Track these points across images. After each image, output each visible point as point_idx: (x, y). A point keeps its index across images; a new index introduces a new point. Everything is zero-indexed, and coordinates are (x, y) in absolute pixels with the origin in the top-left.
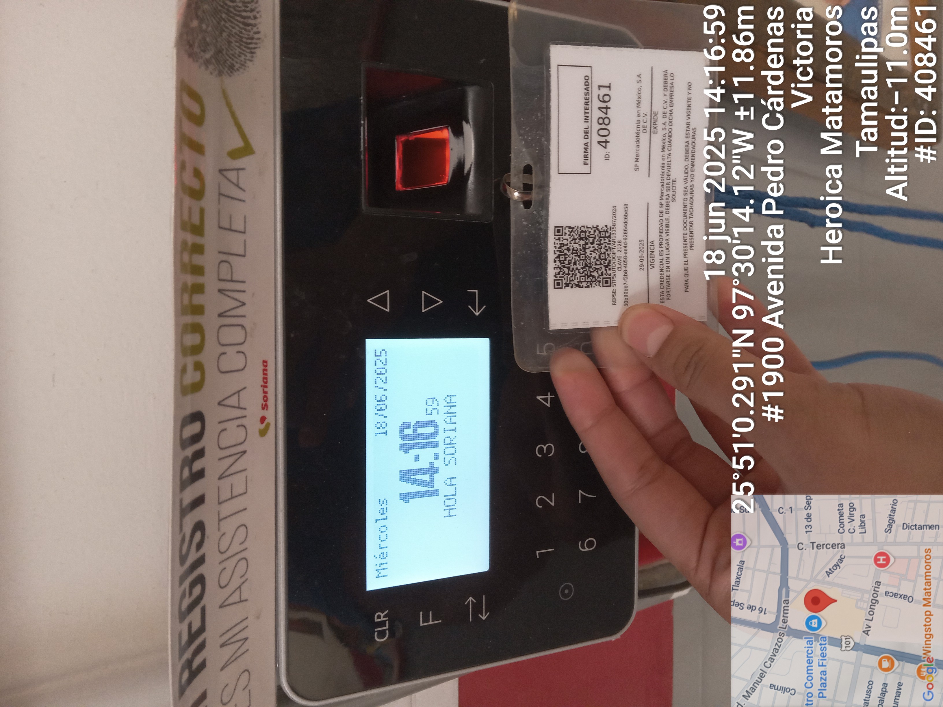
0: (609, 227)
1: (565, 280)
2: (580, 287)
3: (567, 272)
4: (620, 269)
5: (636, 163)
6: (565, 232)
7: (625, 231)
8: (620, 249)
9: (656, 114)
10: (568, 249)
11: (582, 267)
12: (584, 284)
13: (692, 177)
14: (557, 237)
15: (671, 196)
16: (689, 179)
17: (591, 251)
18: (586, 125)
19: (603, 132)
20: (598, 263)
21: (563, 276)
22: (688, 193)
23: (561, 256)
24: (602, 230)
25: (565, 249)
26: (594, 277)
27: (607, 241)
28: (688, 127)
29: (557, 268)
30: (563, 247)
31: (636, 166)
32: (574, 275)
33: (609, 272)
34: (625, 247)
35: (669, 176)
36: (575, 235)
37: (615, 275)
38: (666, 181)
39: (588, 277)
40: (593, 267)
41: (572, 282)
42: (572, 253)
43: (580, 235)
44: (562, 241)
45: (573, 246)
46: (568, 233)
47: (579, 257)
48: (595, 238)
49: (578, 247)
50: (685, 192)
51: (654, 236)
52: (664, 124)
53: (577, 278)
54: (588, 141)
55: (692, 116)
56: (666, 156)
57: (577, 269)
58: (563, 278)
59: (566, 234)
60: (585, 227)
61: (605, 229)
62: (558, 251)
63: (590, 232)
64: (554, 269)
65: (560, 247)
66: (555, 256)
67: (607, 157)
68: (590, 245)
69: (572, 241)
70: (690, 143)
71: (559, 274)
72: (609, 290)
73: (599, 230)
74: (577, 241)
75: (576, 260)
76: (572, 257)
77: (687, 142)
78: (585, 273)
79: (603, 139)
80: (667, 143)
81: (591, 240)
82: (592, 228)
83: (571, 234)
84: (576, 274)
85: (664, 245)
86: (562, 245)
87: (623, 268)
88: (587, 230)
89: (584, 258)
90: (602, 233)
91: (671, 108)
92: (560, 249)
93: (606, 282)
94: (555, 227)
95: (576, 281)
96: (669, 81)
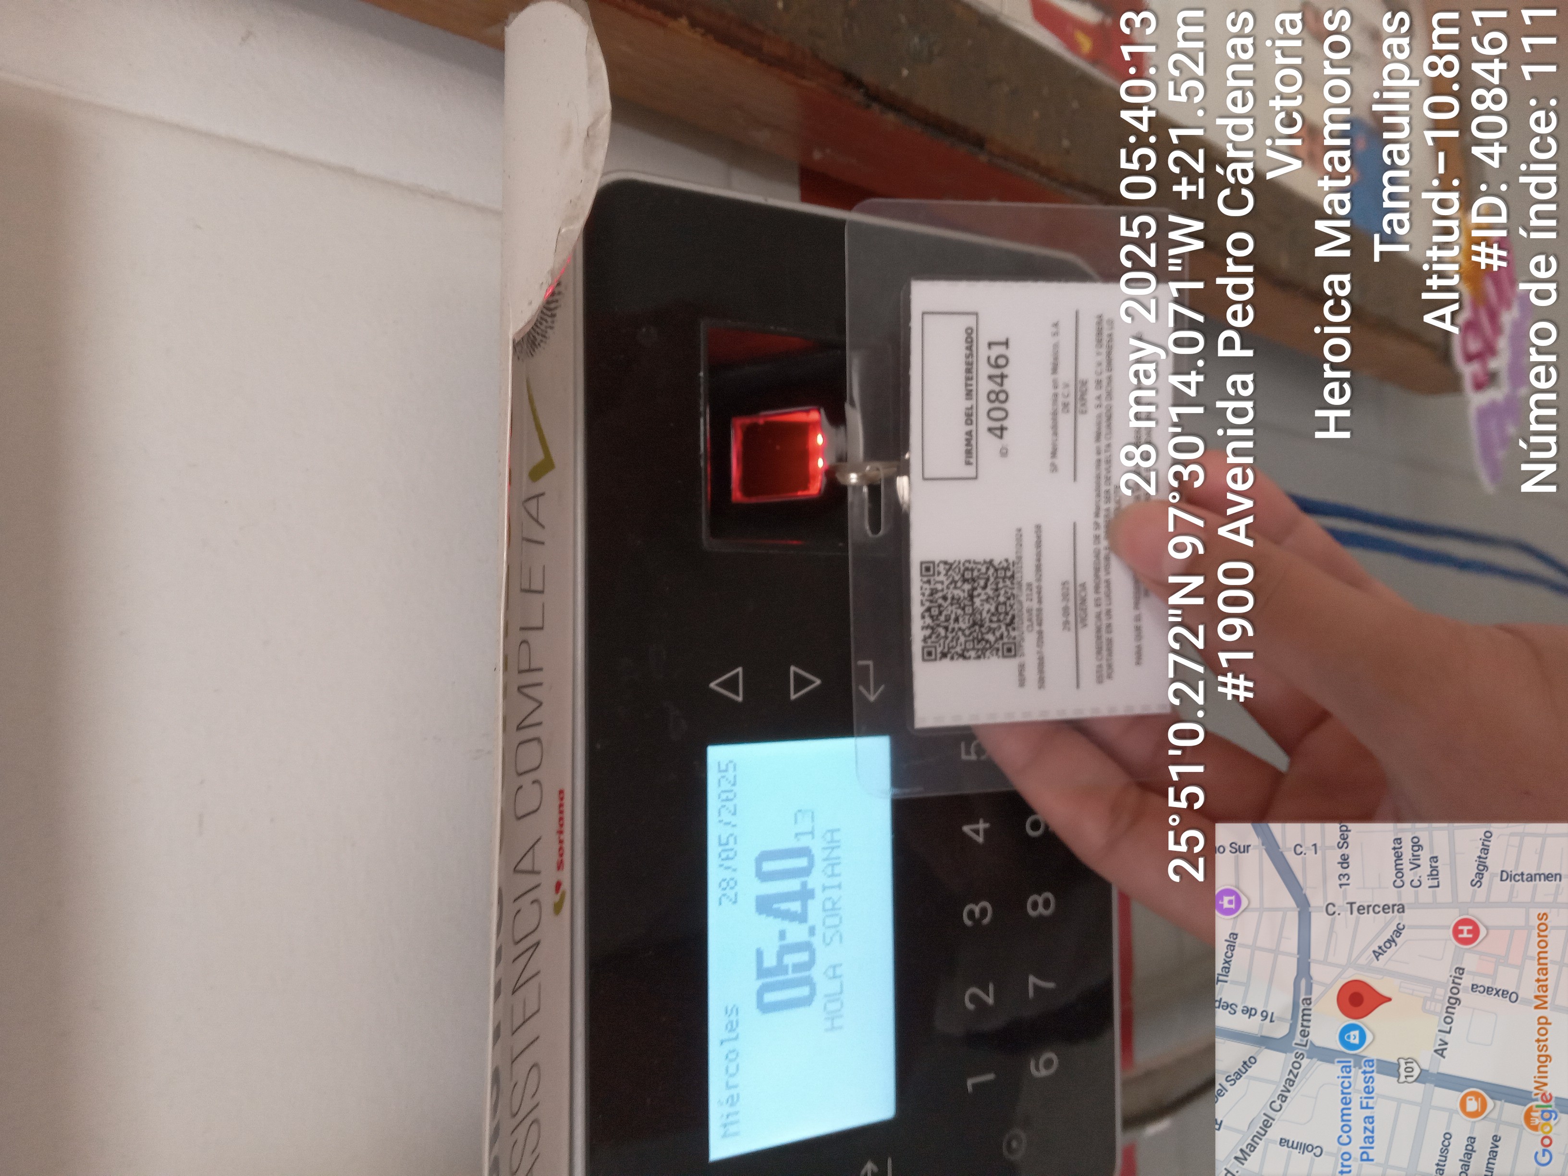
0: (1011, 561)
1: (940, 646)
2: (965, 658)
3: (943, 634)
4: (1030, 628)
5: (1054, 460)
6: (938, 571)
7: (1038, 568)
8: (1030, 597)
9: (1084, 383)
10: (945, 598)
11: (969, 626)
12: (972, 654)
14: (925, 579)
17: (981, 601)
18: (968, 404)
19: (996, 414)
20: (995, 619)
21: (937, 640)
23: (933, 610)
24: (1001, 566)
25: (939, 598)
26: (987, 641)
27: (1008, 582)
29: (926, 628)
30: (936, 593)
31: (1053, 464)
32: (955, 640)
33: (1013, 634)
34: (1039, 593)
35: (1108, 479)
36: (953, 574)
37: (1023, 639)
38: (1104, 488)
39: (979, 642)
40: (986, 626)
41: (952, 651)
42: (952, 604)
43: (963, 575)
44: (934, 585)
45: (951, 593)
46: (943, 572)
47: (963, 609)
48: (988, 579)
49: (962, 595)
51: (1086, 575)
52: (1099, 398)
53: (961, 643)
54: (973, 427)
56: (1103, 448)
57: (960, 629)
58: (937, 644)
59: (939, 573)
60: (972, 562)
61: (1005, 564)
62: (926, 600)
63: (979, 570)
64: (923, 629)
65: (931, 594)
66: (924, 608)
67: (1004, 453)
68: (980, 590)
69: (951, 583)
71: (930, 637)
72: (1012, 664)
73: (994, 566)
74: (959, 584)
75: (958, 615)
76: (952, 610)
78: (973, 636)
79: (997, 424)
80: (1103, 427)
81: (982, 583)
82: (983, 563)
83: (950, 573)
84: (959, 637)
85: (1103, 589)
86: (933, 592)
87: (1036, 628)
88: (974, 566)
89: (970, 611)
90: (999, 572)
91: (1109, 374)
92: (931, 598)
93: (1009, 650)
94: (922, 563)
95: (958, 649)
96: (1105, 332)
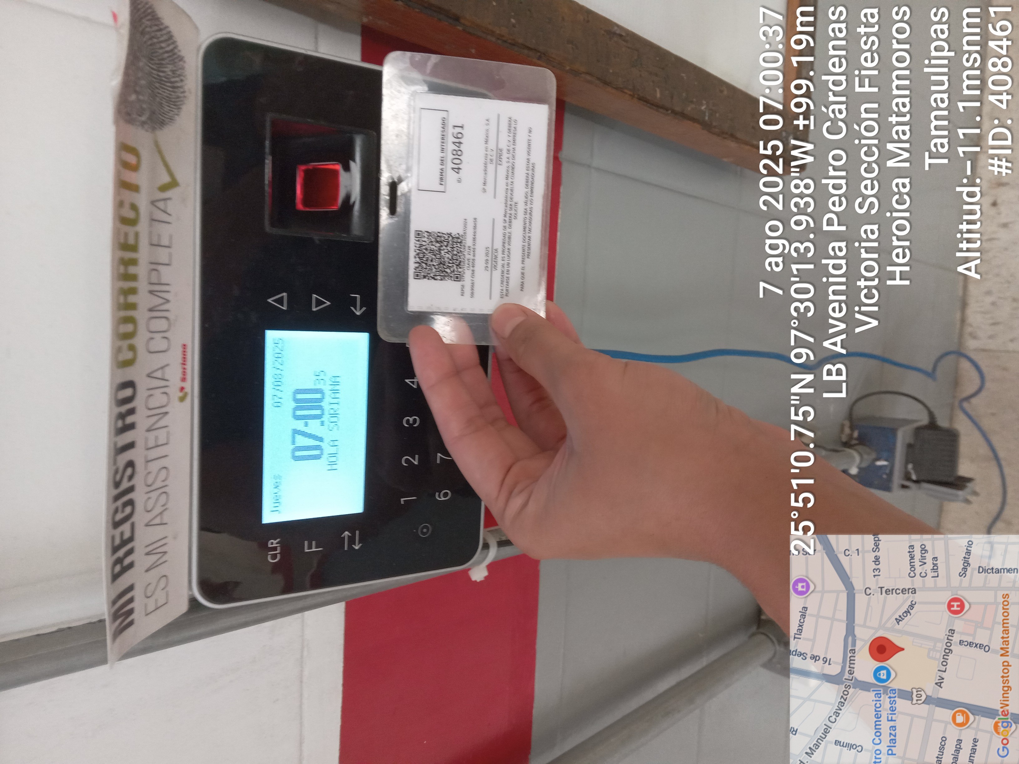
0: (461, 234)
1: (423, 272)
2: (435, 279)
3: (425, 267)
4: (468, 268)
5: (484, 187)
7: (474, 239)
8: (469, 253)
9: (501, 150)
10: (426, 249)
11: (438, 264)
12: (439, 278)
13: (531, 201)
14: (417, 239)
15: (513, 214)
16: (529, 203)
17: (445, 252)
18: (442, 155)
19: (456, 161)
20: (451, 262)
21: (422, 269)
22: (528, 214)
23: (420, 254)
24: (455, 237)
25: (424, 249)
26: (447, 272)
27: (459, 245)
28: (529, 162)
29: (416, 263)
30: (422, 247)
31: (484, 189)
32: (430, 270)
33: (460, 270)
34: (474, 251)
35: (511, 199)
36: (431, 238)
37: (464, 273)
38: (509, 203)
39: (442, 272)
40: (446, 265)
41: (429, 275)
42: (430, 253)
43: (436, 239)
44: (421, 242)
45: (430, 247)
46: (426, 236)
47: (435, 255)
48: (448, 242)
49: (435, 248)
50: (526, 213)
51: (498, 245)
52: (508, 158)
53: (433, 272)
54: (443, 167)
55: (531, 153)
56: (510, 183)
57: (433, 265)
58: (421, 272)
59: (424, 237)
60: (441, 233)
61: (457, 236)
62: (417, 250)
63: (444, 237)
64: (414, 264)
65: (420, 247)
66: (415, 254)
68: (444, 247)
69: (430, 242)
70: (530, 174)
71: (418, 268)
72: (458, 285)
73: (452, 236)
74: (434, 243)
75: (433, 258)
76: (430, 256)
77: (528, 174)
78: (440, 269)
79: (456, 166)
80: (510, 173)
81: (445, 243)
82: (446, 234)
83: (429, 237)
84: (432, 269)
85: (506, 252)
86: (421, 245)
87: (471, 268)
88: (442, 235)
89: (440, 258)
90: (454, 239)
91: (514, 146)
92: (420, 249)
93: (457, 277)
94: (415, 232)
95: (432, 275)
96: (513, 126)
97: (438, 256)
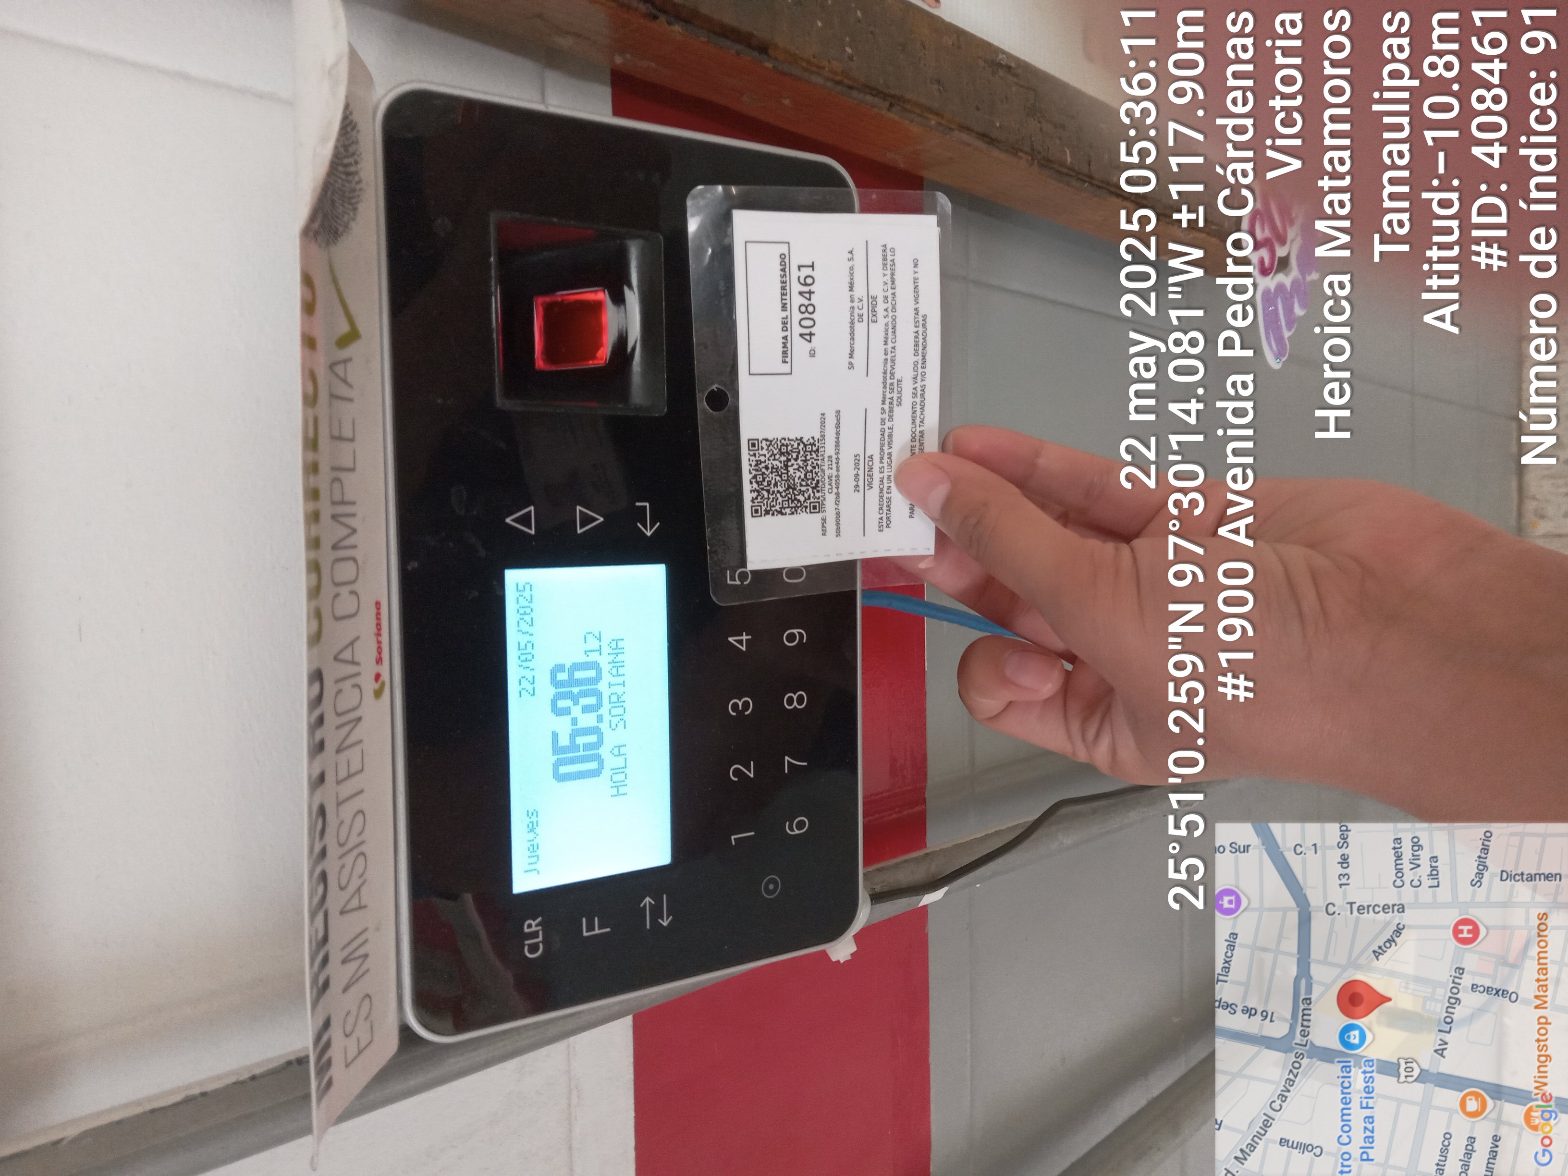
0: (816, 439)
1: (764, 505)
2: (782, 514)
3: (766, 496)
4: (830, 491)
5: (851, 360)
6: (762, 447)
7: (837, 444)
8: (830, 466)
9: (874, 298)
10: (767, 468)
11: (785, 489)
12: (788, 511)
13: (923, 375)
14: (752, 453)
15: (895, 399)
16: (919, 378)
17: (794, 469)
18: (784, 314)
19: (806, 323)
20: (804, 483)
21: (762, 500)
22: (918, 395)
23: (758, 477)
24: (808, 443)
25: (763, 467)
26: (799, 501)
27: (814, 455)
28: (917, 314)
29: (754, 491)
30: (760, 464)
31: (850, 363)
32: (775, 500)
33: (817, 495)
34: (837, 463)
35: (892, 374)
36: (773, 449)
37: (825, 499)
38: (889, 381)
39: (792, 501)
40: (797, 489)
41: (773, 509)
42: (772, 473)
43: (780, 450)
44: (759, 457)
45: (772, 463)
46: (766, 447)
47: (781, 476)
48: (799, 453)
49: (779, 465)
50: (915, 395)
51: (874, 449)
52: (886, 310)
53: (779, 503)
54: (788, 333)
55: (920, 300)
56: (889, 350)
57: (778, 492)
58: (762, 504)
59: (762, 448)
60: (787, 440)
61: (811, 441)
62: (753, 470)
63: (792, 446)
64: (751, 492)
65: (756, 465)
66: (751, 476)
67: (812, 354)
68: (793, 461)
69: (771, 456)
70: (920, 333)
71: (757, 498)
72: (817, 518)
73: (803, 442)
74: (777, 457)
75: (777, 480)
76: (772, 477)
77: (917, 332)
78: (788, 497)
79: (807, 331)
80: (890, 334)
81: (794, 455)
82: (795, 439)
83: (770, 449)
84: (778, 498)
85: (886, 460)
86: (758, 463)
87: (835, 490)
88: (788, 443)
89: (786, 478)
90: (808, 447)
91: (893, 291)
92: (757, 468)
93: (815, 507)
94: (749, 440)
95: (777, 507)
96: (889, 258)
97: (785, 477)
